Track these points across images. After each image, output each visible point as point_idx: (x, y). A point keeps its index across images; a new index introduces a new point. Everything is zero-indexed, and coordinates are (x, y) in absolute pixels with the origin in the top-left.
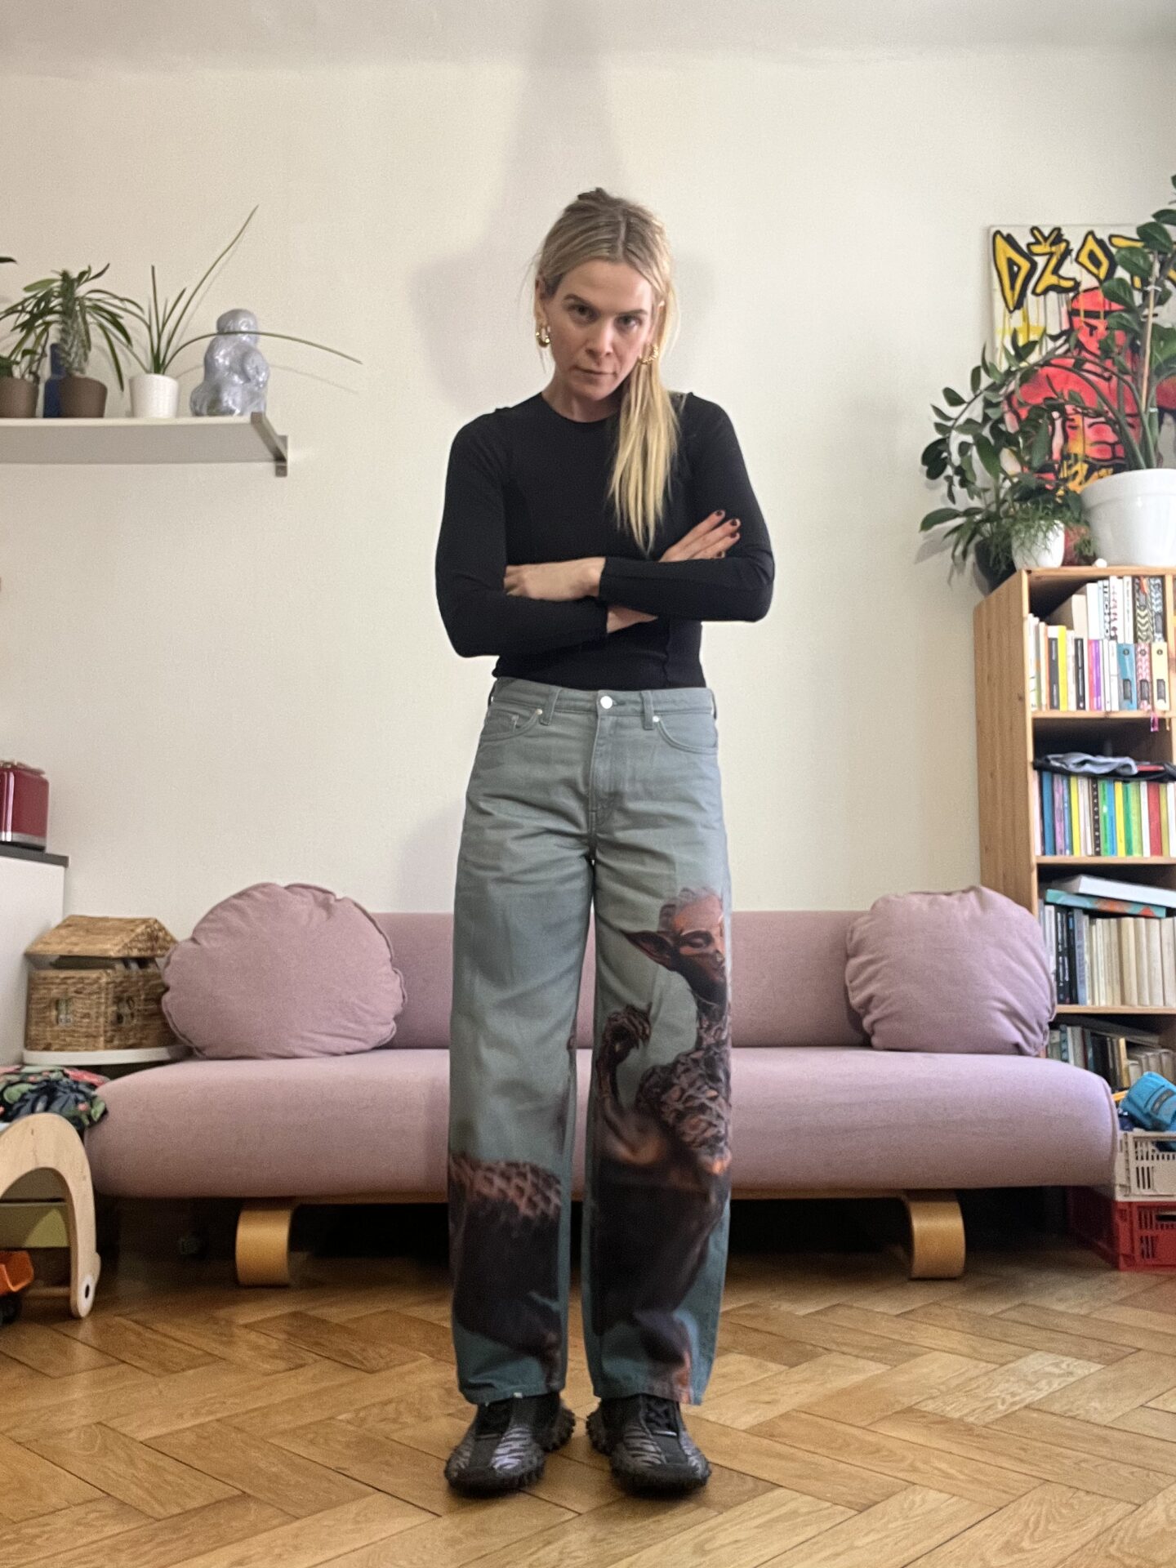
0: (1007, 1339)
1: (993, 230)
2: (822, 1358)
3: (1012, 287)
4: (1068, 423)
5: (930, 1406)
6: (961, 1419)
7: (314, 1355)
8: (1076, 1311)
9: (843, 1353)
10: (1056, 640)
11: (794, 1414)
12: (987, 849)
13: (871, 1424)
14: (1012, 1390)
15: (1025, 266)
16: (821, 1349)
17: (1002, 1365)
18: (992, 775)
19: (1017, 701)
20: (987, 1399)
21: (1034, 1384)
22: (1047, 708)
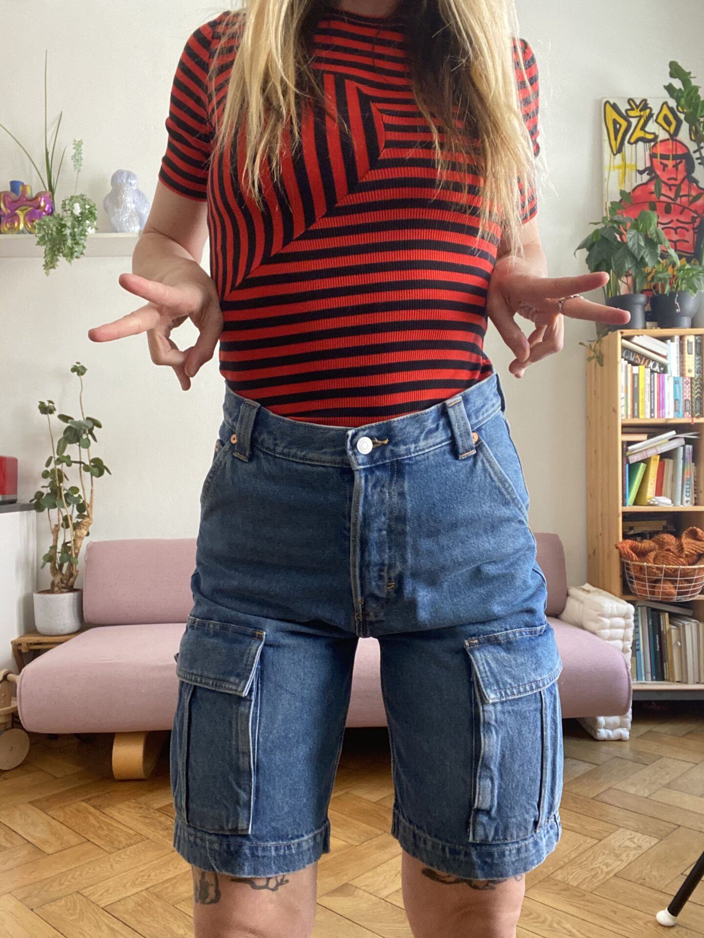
0: (602, 818)
1: (604, 100)
3: (616, 139)
6: (577, 887)
10: (638, 375)
12: (590, 496)
14: (606, 861)
15: (624, 124)
17: (600, 840)
18: (595, 452)
19: (612, 413)
20: (592, 869)
21: (619, 856)
22: (629, 417)
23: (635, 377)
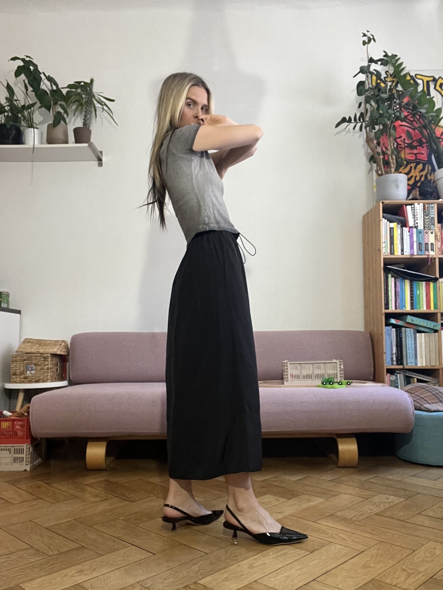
0: (370, 489)
2: (301, 496)
4: (399, 146)
5: (339, 514)
6: (351, 519)
7: (111, 495)
8: (397, 479)
9: (308, 494)
11: (289, 516)
13: (317, 521)
14: (370, 508)
15: (383, 85)
16: (300, 493)
17: (367, 499)
18: (369, 279)
19: (377, 251)
20: (361, 511)
21: (378, 506)
22: (389, 254)
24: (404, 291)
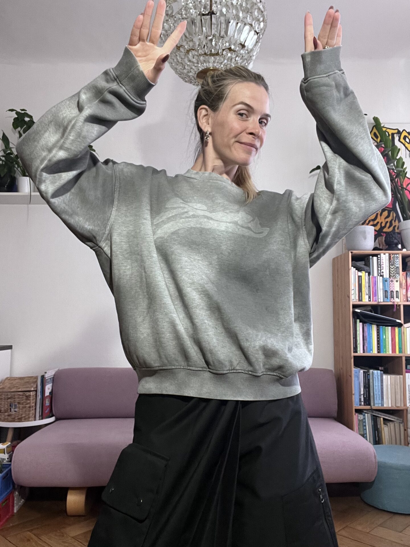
8: (365, 530)
10: (361, 276)
12: (336, 345)
18: (338, 320)
19: (346, 297)
22: (358, 301)
23: (360, 277)
24: (371, 335)
